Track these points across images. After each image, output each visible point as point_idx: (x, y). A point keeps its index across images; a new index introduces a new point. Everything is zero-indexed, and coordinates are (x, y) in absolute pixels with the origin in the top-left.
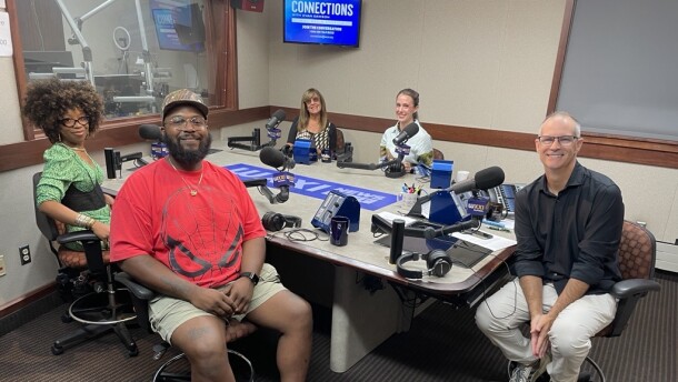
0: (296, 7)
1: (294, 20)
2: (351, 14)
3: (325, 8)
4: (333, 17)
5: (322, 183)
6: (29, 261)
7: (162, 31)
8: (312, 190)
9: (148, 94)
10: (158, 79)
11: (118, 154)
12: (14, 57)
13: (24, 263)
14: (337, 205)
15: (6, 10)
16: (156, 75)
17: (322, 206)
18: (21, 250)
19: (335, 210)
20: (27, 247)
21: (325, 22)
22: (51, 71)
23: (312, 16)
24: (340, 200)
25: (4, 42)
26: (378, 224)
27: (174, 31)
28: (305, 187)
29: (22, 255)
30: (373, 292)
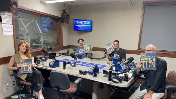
0: (77, 22)
1: (76, 25)
2: (90, 24)
3: (83, 22)
4: (85, 24)
5: (86, 63)
6: (15, 84)
7: (43, 28)
8: (84, 65)
9: (42, 43)
10: (44, 40)
11: (37, 57)
12: (14, 35)
13: (13, 85)
14: (94, 68)
15: (12, 24)
16: (43, 39)
17: (90, 68)
18: (13, 82)
19: (93, 69)
20: (14, 81)
21: (83, 26)
22: (19, 38)
23: (80, 24)
24: (94, 66)
25: (12, 32)
26: (105, 72)
27: (47, 28)
28: (82, 64)
29: (13, 83)
30: (102, 89)
